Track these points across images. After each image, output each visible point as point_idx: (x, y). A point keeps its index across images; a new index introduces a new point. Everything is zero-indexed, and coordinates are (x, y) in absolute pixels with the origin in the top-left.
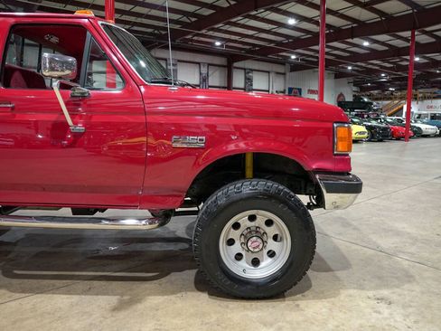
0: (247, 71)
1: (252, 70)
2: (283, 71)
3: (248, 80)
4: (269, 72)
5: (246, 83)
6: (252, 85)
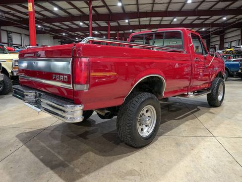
0: (8, 33)
1: (11, 32)
2: (28, 34)
3: (10, 38)
4: (21, 34)
5: (8, 40)
6: (12, 41)
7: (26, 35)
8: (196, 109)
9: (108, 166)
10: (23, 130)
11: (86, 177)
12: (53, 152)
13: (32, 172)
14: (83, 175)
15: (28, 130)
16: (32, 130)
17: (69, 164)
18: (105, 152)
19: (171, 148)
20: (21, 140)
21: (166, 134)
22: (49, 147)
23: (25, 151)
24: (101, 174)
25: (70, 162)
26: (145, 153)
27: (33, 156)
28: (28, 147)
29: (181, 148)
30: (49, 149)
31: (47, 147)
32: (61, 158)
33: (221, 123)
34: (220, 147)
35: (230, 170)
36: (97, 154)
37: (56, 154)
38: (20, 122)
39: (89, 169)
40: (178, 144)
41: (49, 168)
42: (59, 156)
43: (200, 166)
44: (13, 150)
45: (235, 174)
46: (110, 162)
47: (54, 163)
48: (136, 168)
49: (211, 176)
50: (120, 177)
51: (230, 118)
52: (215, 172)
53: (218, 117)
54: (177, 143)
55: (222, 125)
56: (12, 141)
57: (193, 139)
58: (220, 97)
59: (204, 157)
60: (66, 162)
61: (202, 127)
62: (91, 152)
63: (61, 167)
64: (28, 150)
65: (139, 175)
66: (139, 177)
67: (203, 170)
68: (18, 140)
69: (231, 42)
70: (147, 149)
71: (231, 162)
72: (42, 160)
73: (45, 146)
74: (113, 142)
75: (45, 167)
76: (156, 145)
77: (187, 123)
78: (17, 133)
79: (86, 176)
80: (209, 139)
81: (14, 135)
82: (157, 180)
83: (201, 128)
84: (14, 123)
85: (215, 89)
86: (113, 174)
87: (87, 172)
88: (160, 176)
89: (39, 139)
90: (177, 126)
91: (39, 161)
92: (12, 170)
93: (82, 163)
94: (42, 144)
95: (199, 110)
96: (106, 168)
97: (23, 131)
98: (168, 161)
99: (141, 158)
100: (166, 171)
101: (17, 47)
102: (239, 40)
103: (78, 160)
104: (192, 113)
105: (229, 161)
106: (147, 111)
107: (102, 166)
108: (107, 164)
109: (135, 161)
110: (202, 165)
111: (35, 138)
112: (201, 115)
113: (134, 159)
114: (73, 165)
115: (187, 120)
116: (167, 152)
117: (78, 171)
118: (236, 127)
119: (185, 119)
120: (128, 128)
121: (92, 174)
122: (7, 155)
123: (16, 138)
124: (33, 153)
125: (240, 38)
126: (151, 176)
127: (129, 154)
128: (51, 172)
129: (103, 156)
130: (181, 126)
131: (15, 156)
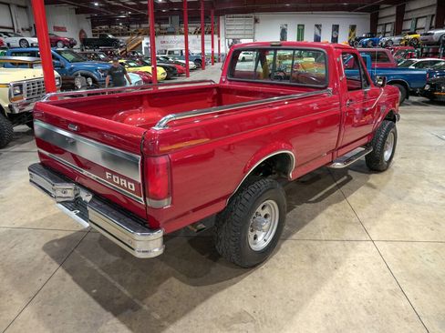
2: (24, 4)
7: (19, 6)
8: (345, 177)
9: (203, 305)
10: (53, 233)
11: (172, 328)
12: (113, 281)
13: (84, 323)
14: (166, 323)
15: (61, 235)
16: (68, 233)
17: (141, 305)
18: (196, 277)
19: (302, 267)
20: (53, 257)
21: (294, 237)
22: (104, 271)
23: (64, 280)
24: (193, 322)
25: (141, 300)
26: (261, 278)
27: (80, 291)
28: (67, 271)
29: (319, 265)
30: (103, 274)
31: (100, 271)
32: (126, 292)
33: (385, 210)
34: (379, 263)
35: (390, 307)
36: (183, 281)
37: (118, 285)
38: (43, 215)
39: (173, 311)
40: (313, 258)
41: (109, 313)
42: (122, 289)
43: (347, 300)
44: (44, 277)
45: (397, 314)
46: (206, 297)
47: (117, 302)
48: (248, 309)
49: (362, 319)
50: (224, 325)
51: (400, 199)
52: (368, 313)
53: (381, 196)
54: (311, 256)
55: (387, 215)
56: (38, 259)
57: (337, 246)
58: (387, 154)
59: (353, 284)
60: (136, 300)
61: (353, 220)
62: (173, 279)
63: (129, 311)
64: (69, 278)
65: (253, 321)
66: (253, 325)
67: (350, 308)
68: (48, 257)
69: (417, 19)
70: (264, 270)
71: (393, 293)
72: (97, 298)
73: (96, 268)
74: (208, 255)
75: (103, 310)
76: (278, 260)
77: (330, 210)
78: (44, 241)
79: (172, 326)
80: (362, 245)
81: (39, 247)
82: (280, 330)
83: (351, 223)
84: (33, 219)
85: (380, 143)
86: (213, 320)
87: (172, 318)
88: (284, 322)
89: (83, 254)
90: (312, 219)
91: (92, 300)
92: (51, 318)
93: (161, 302)
94: (90, 264)
95: (350, 179)
96: (201, 309)
97: (51, 236)
98: (298, 294)
99: (254, 289)
100: (294, 313)
101: (5, 34)
102: (433, 16)
103: (154, 296)
104: (339, 186)
105: (390, 291)
106: (263, 208)
107: (195, 306)
108: (202, 301)
109: (245, 295)
110: (350, 299)
111: (77, 251)
112: (352, 190)
113: (243, 289)
114: (148, 306)
115: (330, 204)
116: (296, 275)
117: (158, 317)
118: (408, 219)
119: (326, 200)
120: (233, 243)
121: (181, 323)
122: (36, 290)
123: (43, 253)
124: (78, 283)
125: (434, 12)
126: (270, 322)
127: (234, 279)
128: (115, 321)
129: (194, 285)
130: (319, 216)
131: (50, 290)
